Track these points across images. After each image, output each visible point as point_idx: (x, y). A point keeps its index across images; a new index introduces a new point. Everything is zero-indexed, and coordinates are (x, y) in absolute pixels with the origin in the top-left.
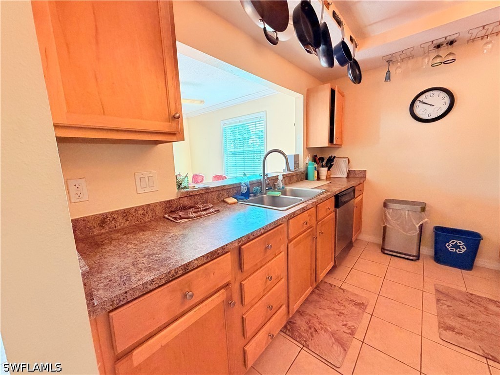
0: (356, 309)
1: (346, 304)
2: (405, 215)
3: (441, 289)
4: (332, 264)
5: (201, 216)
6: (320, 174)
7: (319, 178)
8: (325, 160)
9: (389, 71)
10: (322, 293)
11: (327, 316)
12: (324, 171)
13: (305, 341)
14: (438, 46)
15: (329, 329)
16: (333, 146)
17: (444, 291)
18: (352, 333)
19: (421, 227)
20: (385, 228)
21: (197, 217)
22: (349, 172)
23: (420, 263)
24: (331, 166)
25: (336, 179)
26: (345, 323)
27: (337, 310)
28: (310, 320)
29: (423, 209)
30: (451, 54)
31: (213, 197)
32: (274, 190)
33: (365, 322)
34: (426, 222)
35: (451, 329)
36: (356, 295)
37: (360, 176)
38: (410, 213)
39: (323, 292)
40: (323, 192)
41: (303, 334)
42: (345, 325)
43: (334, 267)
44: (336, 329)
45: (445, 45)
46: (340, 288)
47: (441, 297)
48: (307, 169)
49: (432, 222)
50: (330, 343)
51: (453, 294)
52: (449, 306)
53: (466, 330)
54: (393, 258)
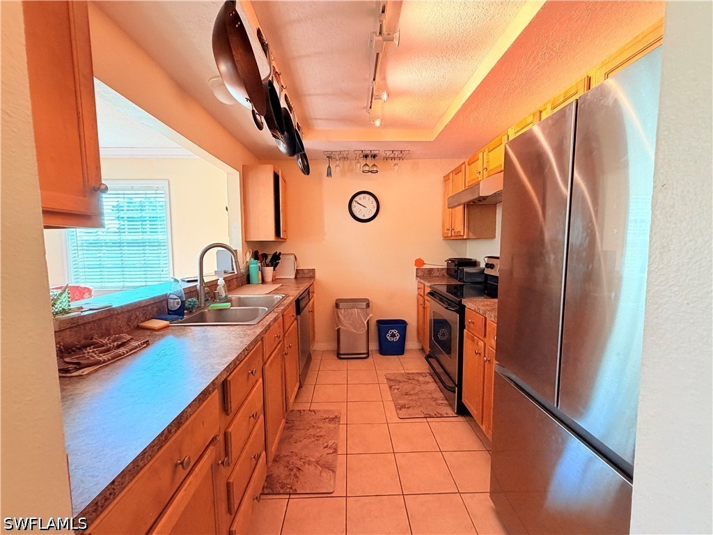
0: (332, 426)
1: (321, 425)
3: (390, 377)
4: (298, 384)
5: (121, 355)
6: (265, 275)
7: (263, 282)
8: (269, 258)
9: (329, 167)
10: (292, 425)
11: (306, 447)
12: (269, 271)
13: (291, 488)
14: (366, 156)
15: (312, 459)
16: (280, 240)
17: (393, 378)
18: (335, 451)
19: (368, 322)
20: (338, 330)
21: (113, 358)
22: (298, 272)
23: (370, 359)
24: (277, 264)
25: (286, 281)
26: (326, 444)
27: (314, 436)
28: (288, 462)
29: (368, 306)
30: (374, 165)
31: (120, 322)
32: (214, 302)
33: (343, 434)
34: (371, 318)
35: (403, 407)
36: (328, 411)
37: (309, 275)
38: (359, 310)
39: (294, 423)
40: (283, 297)
41: (285, 481)
42: (326, 447)
43: (300, 387)
44: (319, 456)
45: (370, 157)
46: (310, 410)
47: (392, 384)
48: (249, 270)
49: (375, 316)
50: (318, 472)
51: (398, 378)
52: (398, 389)
53: (412, 403)
54: (349, 361)
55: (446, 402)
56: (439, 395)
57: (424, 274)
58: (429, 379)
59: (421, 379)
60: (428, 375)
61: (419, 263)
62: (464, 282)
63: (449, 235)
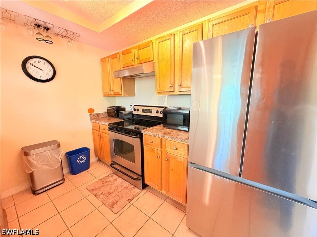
2: (49, 155)
3: (91, 188)
14: (39, 26)
17: (93, 188)
19: (61, 158)
29: (59, 146)
30: (48, 36)
35: (113, 204)
38: (51, 151)
45: (42, 28)
47: (95, 192)
51: (97, 186)
52: (102, 194)
53: (116, 198)
54: (48, 192)
55: (133, 186)
56: (126, 184)
57: (95, 117)
58: (115, 177)
59: (111, 179)
60: (112, 174)
61: (91, 111)
62: (124, 119)
63: (110, 94)
